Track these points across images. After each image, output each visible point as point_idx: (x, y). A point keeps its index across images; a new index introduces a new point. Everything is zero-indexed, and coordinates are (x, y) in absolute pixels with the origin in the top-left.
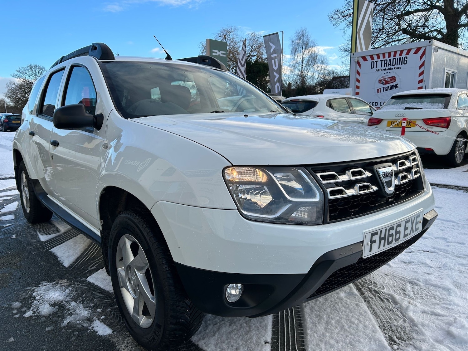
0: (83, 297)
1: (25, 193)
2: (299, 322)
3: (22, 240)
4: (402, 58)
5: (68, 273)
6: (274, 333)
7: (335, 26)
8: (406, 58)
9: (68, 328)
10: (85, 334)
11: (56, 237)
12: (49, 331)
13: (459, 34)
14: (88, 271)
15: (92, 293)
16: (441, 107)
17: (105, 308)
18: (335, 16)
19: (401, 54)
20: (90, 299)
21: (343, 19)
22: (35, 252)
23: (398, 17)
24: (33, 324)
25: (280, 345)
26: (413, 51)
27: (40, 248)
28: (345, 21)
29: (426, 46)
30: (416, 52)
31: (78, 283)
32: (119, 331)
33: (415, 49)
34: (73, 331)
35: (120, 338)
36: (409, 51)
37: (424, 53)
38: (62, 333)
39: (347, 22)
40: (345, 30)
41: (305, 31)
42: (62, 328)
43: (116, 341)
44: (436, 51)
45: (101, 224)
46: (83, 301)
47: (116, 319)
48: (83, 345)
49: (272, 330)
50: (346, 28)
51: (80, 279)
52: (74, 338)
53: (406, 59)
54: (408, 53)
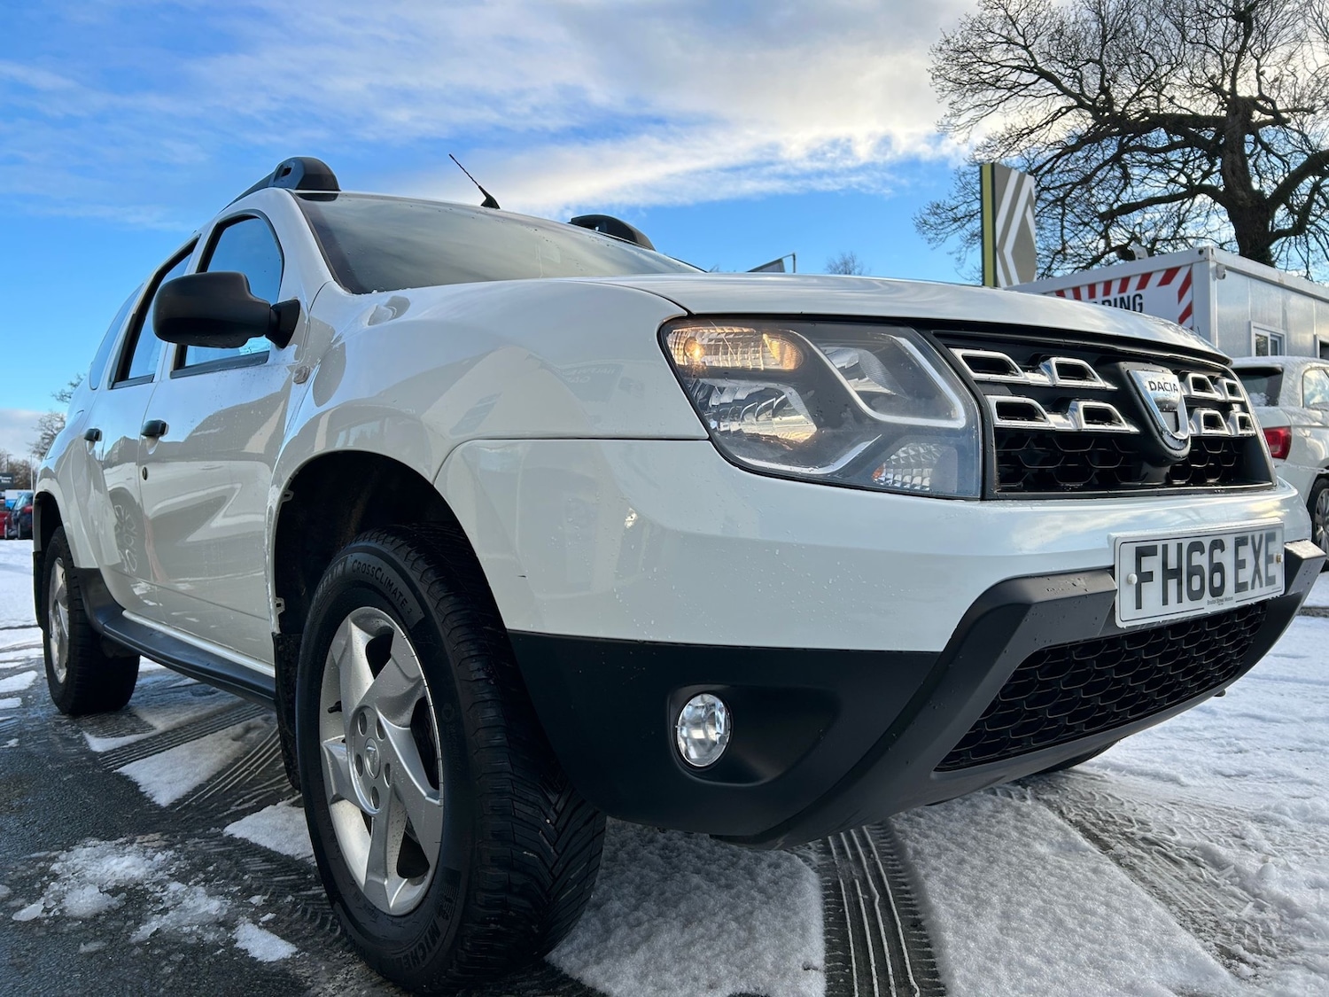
0: (209, 872)
1: (59, 624)
2: (913, 917)
3: (37, 750)
4: (1129, 297)
5: (166, 820)
6: (830, 946)
7: (934, 245)
8: (1138, 298)
9: (153, 946)
10: (208, 960)
11: (138, 742)
12: (90, 955)
13: (1276, 255)
14: (228, 812)
15: (237, 863)
16: (1257, 402)
17: (278, 896)
18: (932, 220)
19: (1123, 288)
20: (232, 875)
21: (954, 227)
22: (70, 776)
23: (1102, 217)
24: (41, 937)
25: (855, 975)
26: (1156, 279)
27: (86, 766)
28: (961, 232)
29: (1192, 264)
30: (1166, 280)
31: (197, 840)
32: (321, 951)
33: (1162, 274)
34: (169, 953)
35: (321, 967)
36: (1145, 279)
37: (1188, 282)
38: (133, 958)
39: (965, 233)
40: (962, 253)
41: (853, 261)
42: (133, 947)
43: (307, 975)
44: (1222, 277)
45: (276, 612)
46: (207, 881)
47: (312, 920)
48: (197, 988)
49: (824, 938)
50: (964, 249)
51: (204, 831)
52: (168, 970)
53: (1138, 300)
54: (1142, 285)
